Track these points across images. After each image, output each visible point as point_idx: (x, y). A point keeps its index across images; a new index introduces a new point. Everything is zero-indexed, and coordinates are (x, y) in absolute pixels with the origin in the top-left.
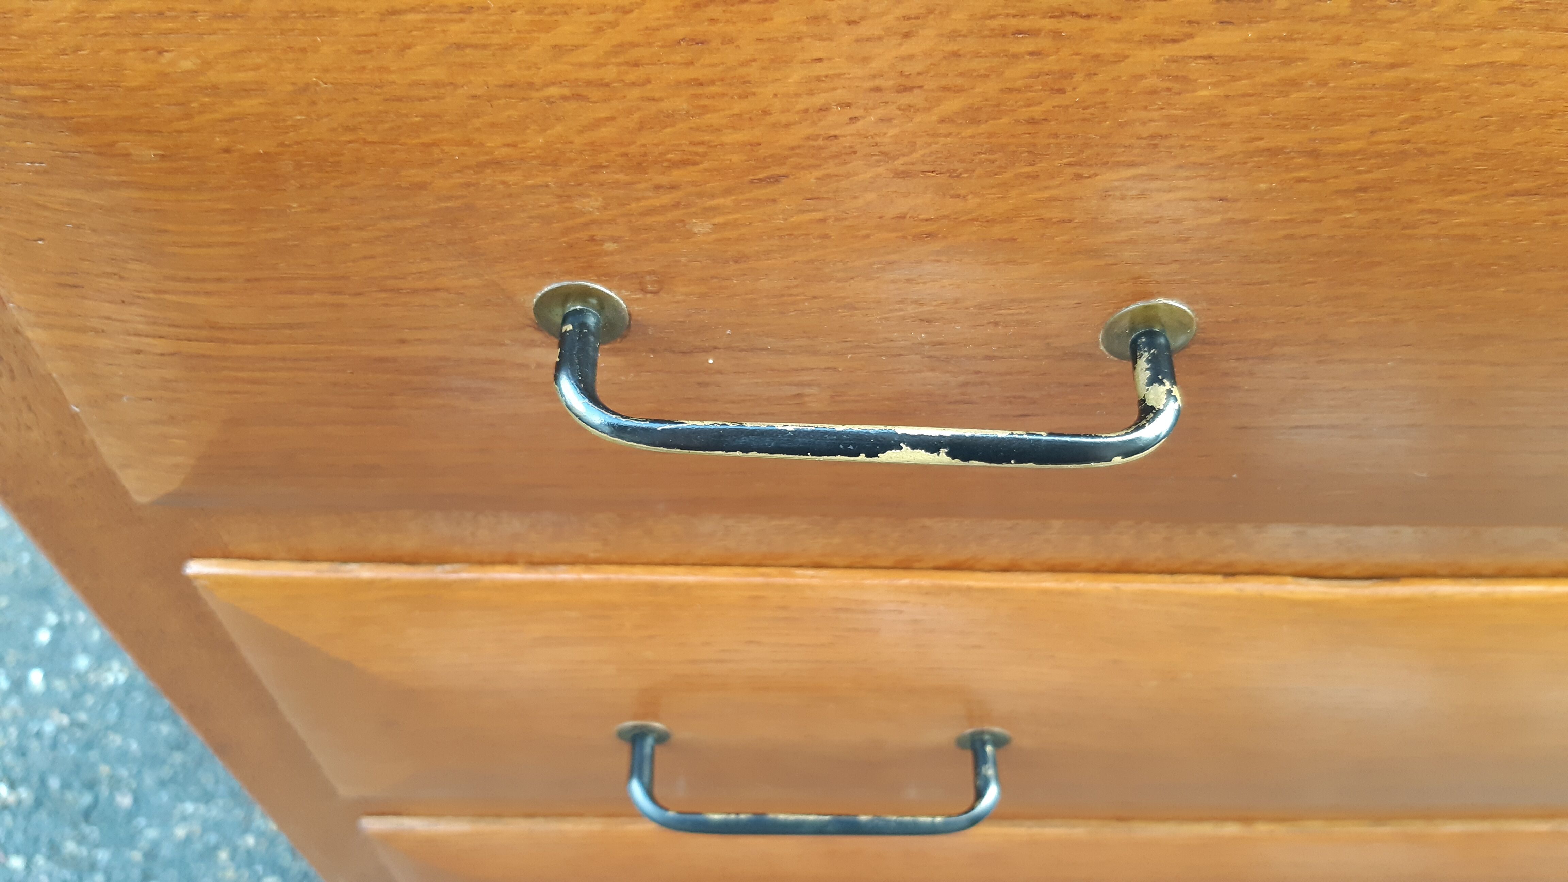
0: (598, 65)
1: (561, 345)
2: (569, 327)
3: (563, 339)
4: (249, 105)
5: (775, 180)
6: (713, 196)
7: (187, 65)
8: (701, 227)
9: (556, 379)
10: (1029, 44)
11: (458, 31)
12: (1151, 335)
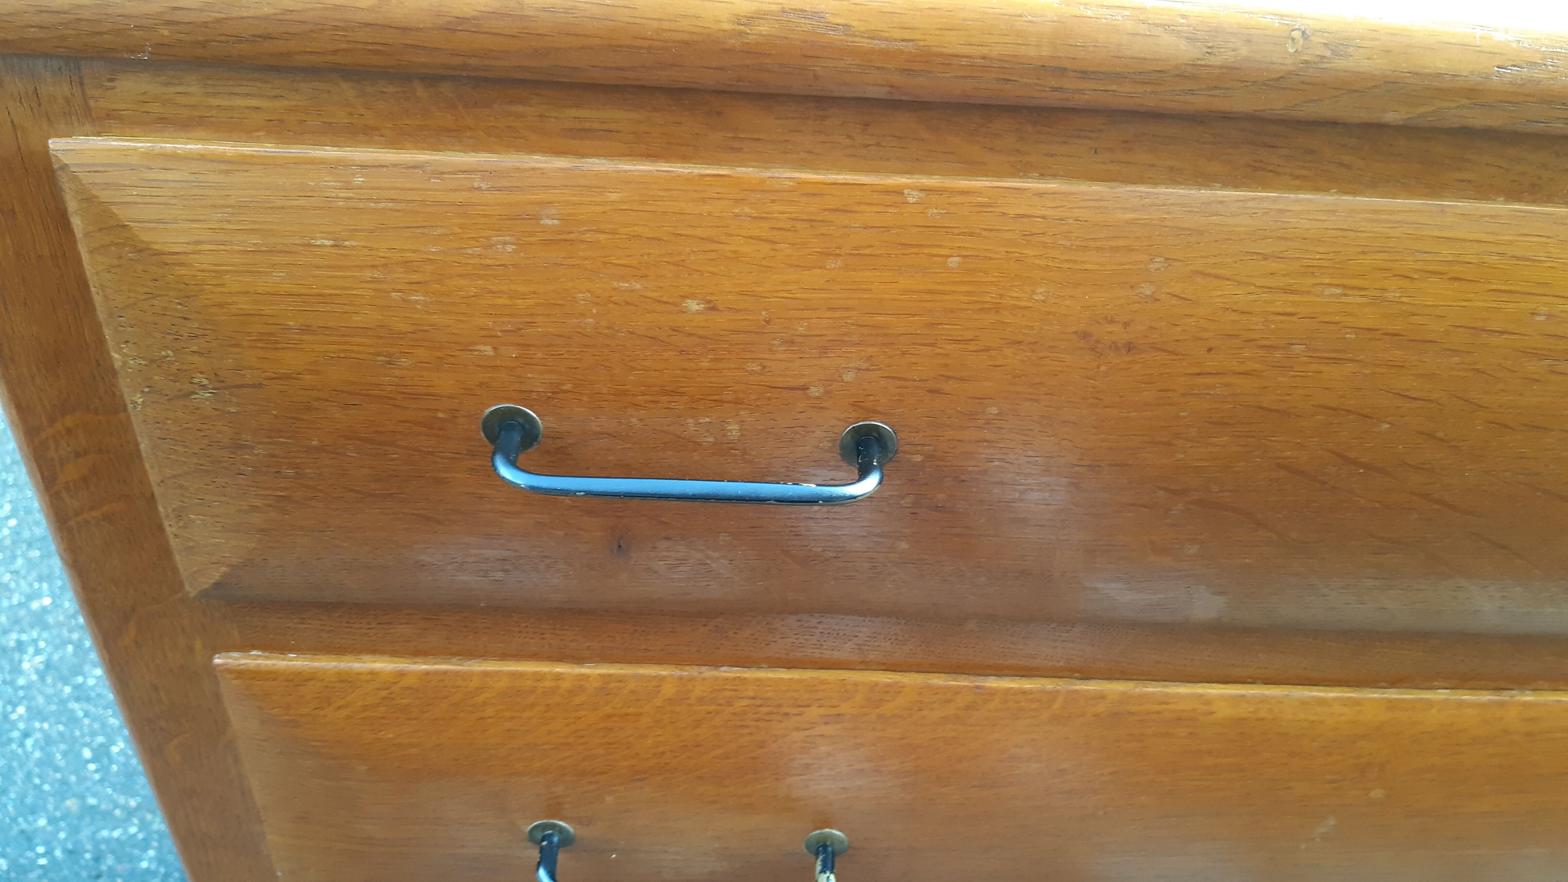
0: (566, 737)
1: (541, 852)
2: (545, 843)
3: (542, 850)
4: (414, 751)
5: (643, 780)
6: (614, 786)
7: (390, 736)
8: (609, 799)
9: (538, 869)
10: (747, 731)
11: (508, 725)
12: (825, 847)
